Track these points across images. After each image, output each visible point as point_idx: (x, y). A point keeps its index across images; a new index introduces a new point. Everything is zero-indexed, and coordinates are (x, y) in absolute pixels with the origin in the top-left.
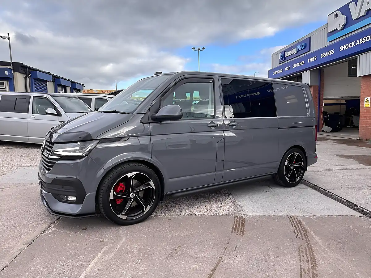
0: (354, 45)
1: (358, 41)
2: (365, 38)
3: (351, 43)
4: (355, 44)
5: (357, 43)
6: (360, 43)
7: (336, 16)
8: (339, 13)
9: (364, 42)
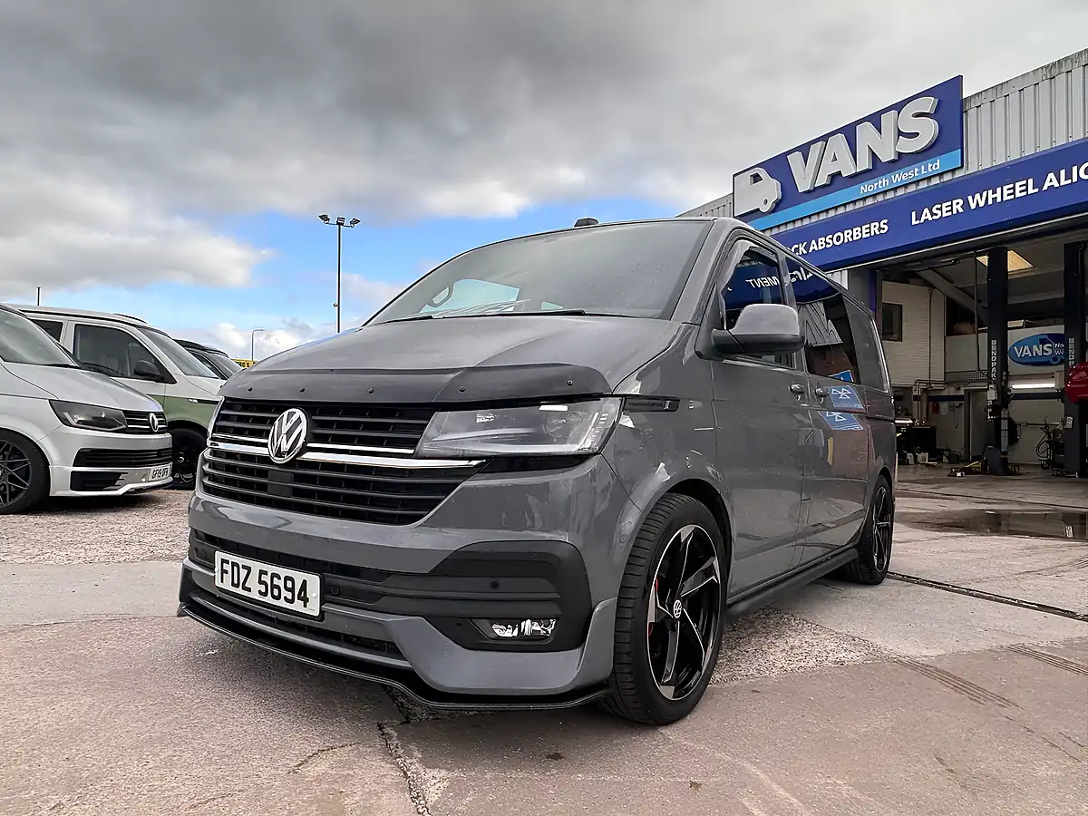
0: (805, 252)
1: (814, 242)
2: (831, 236)
3: (796, 246)
4: (807, 248)
5: (811, 248)
6: (820, 248)
7: (756, 178)
8: (762, 173)
9: (828, 246)
